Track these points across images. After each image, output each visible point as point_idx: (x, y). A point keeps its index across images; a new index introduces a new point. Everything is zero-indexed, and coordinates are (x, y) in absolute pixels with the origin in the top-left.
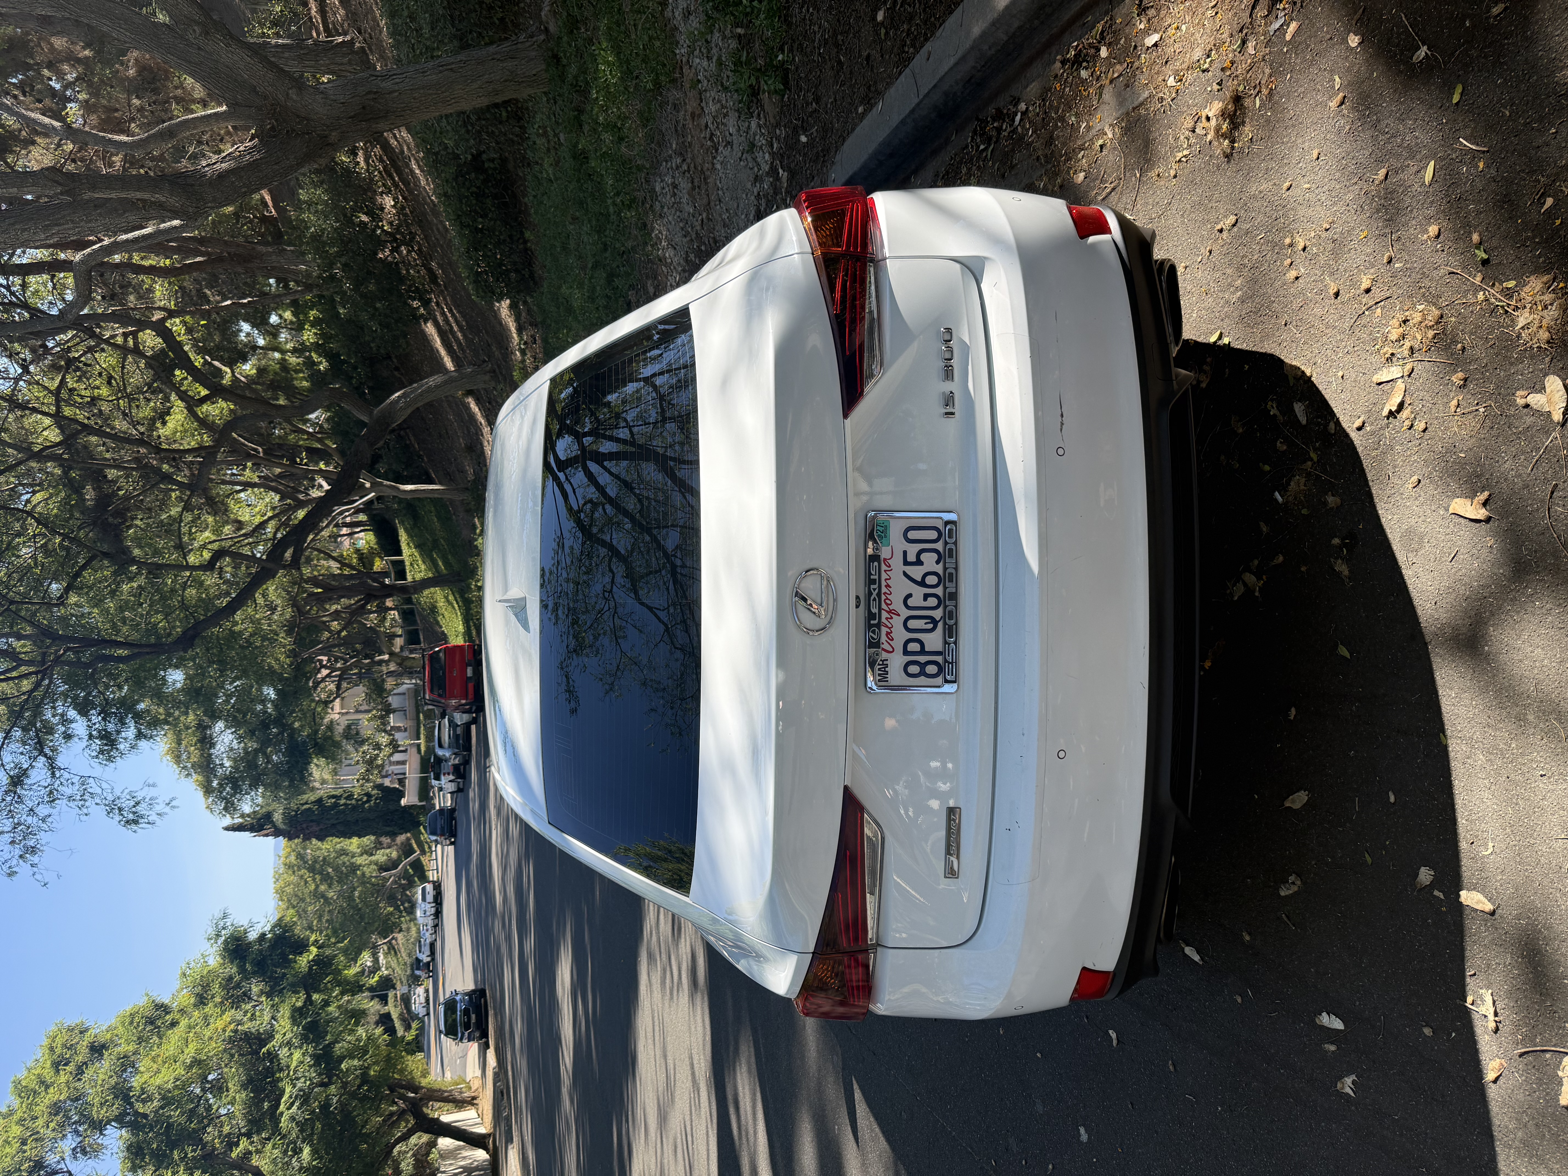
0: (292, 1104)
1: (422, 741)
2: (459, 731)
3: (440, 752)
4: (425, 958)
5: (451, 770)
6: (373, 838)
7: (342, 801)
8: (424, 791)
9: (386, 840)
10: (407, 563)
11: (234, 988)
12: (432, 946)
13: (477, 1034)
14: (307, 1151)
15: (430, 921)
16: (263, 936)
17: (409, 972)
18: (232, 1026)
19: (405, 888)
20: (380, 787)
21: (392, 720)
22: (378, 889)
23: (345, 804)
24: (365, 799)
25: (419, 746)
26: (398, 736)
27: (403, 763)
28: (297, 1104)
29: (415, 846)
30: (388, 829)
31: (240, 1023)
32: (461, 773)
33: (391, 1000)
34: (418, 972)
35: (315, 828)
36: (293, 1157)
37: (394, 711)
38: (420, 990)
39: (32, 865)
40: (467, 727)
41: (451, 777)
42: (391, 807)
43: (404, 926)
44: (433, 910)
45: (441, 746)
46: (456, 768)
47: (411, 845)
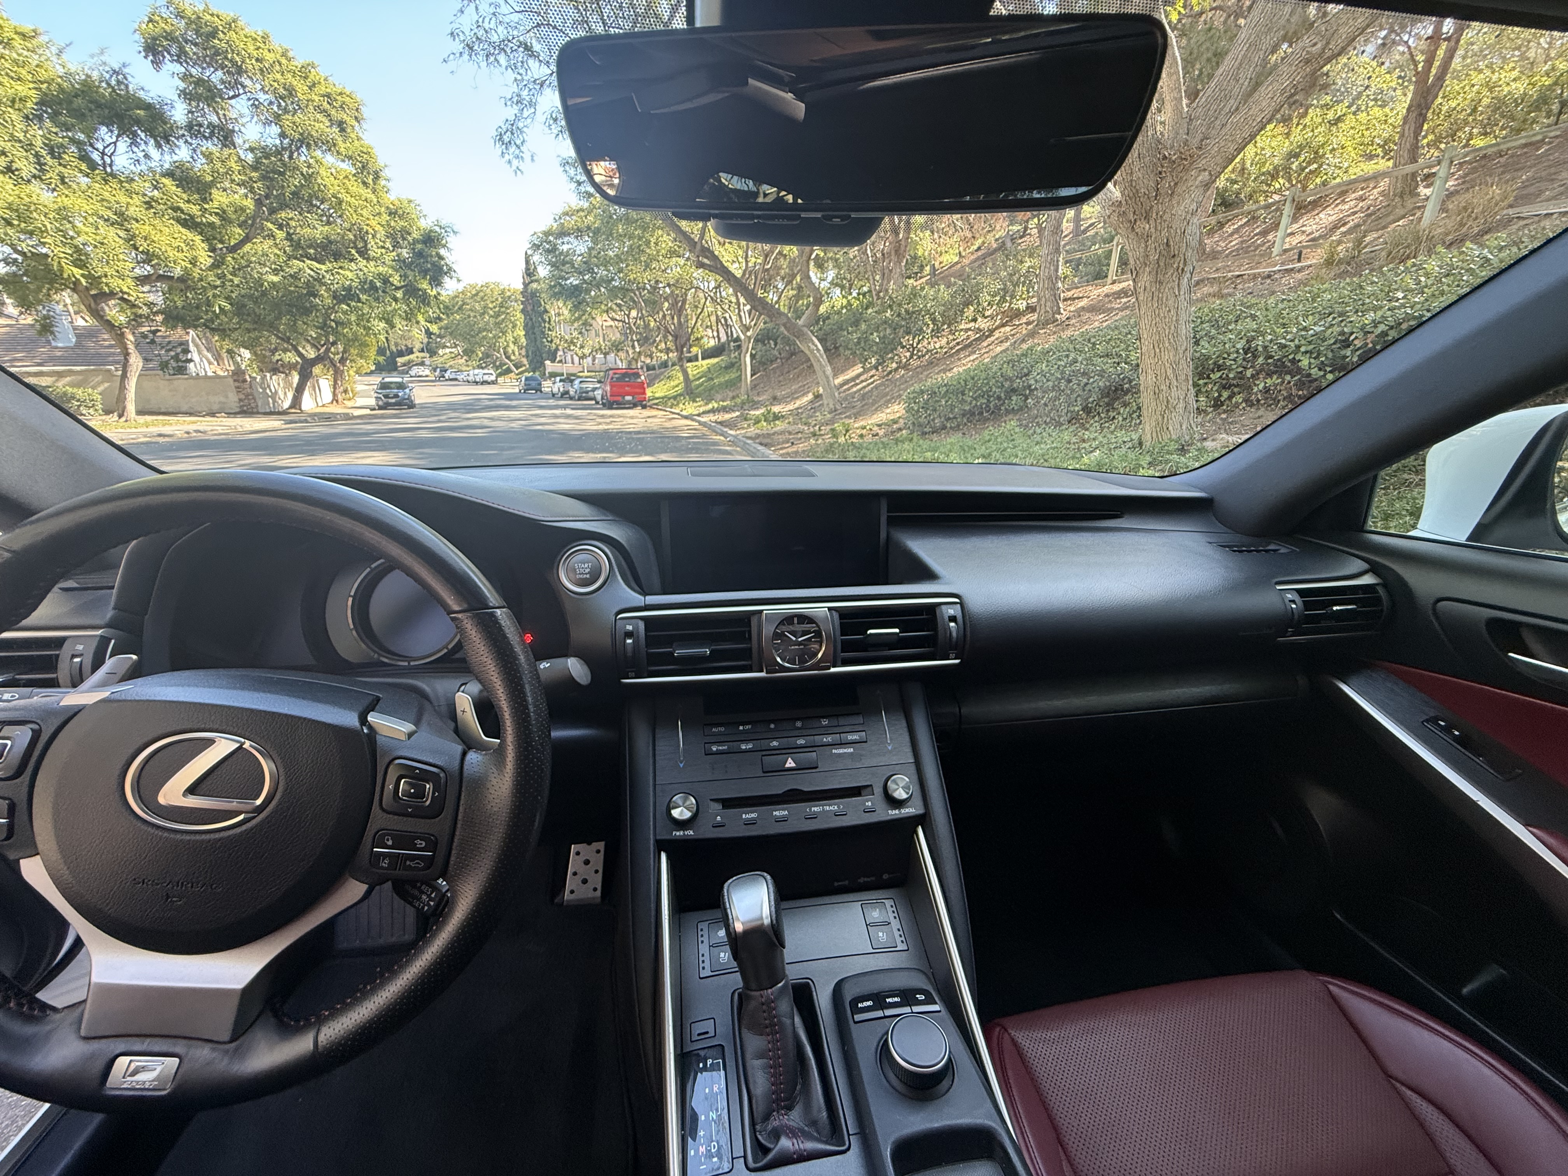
0: (312, 270)
1: (586, 374)
2: (591, 394)
3: (577, 382)
4: (447, 375)
5: (566, 389)
6: (524, 344)
7: (547, 325)
8: (553, 375)
9: (523, 352)
10: (696, 363)
11: (402, 236)
12: (456, 379)
13: (380, 403)
14: (276, 279)
15: (471, 378)
16: (441, 258)
17: (439, 365)
18: (371, 231)
19: (494, 363)
20: (557, 349)
21: (599, 356)
22: (493, 347)
23: (545, 327)
24: (549, 339)
25: (583, 372)
26: (590, 359)
27: (573, 363)
28: (312, 273)
29: (520, 370)
30: (530, 353)
31: (374, 237)
32: (565, 395)
33: (422, 354)
34: (438, 370)
35: (529, 308)
36: (271, 268)
37: (605, 357)
38: (427, 372)
39: (461, 53)
40: (594, 399)
41: (562, 389)
42: (544, 355)
43: (469, 363)
44: (478, 380)
45: (581, 382)
46: (567, 392)
47: (521, 367)
